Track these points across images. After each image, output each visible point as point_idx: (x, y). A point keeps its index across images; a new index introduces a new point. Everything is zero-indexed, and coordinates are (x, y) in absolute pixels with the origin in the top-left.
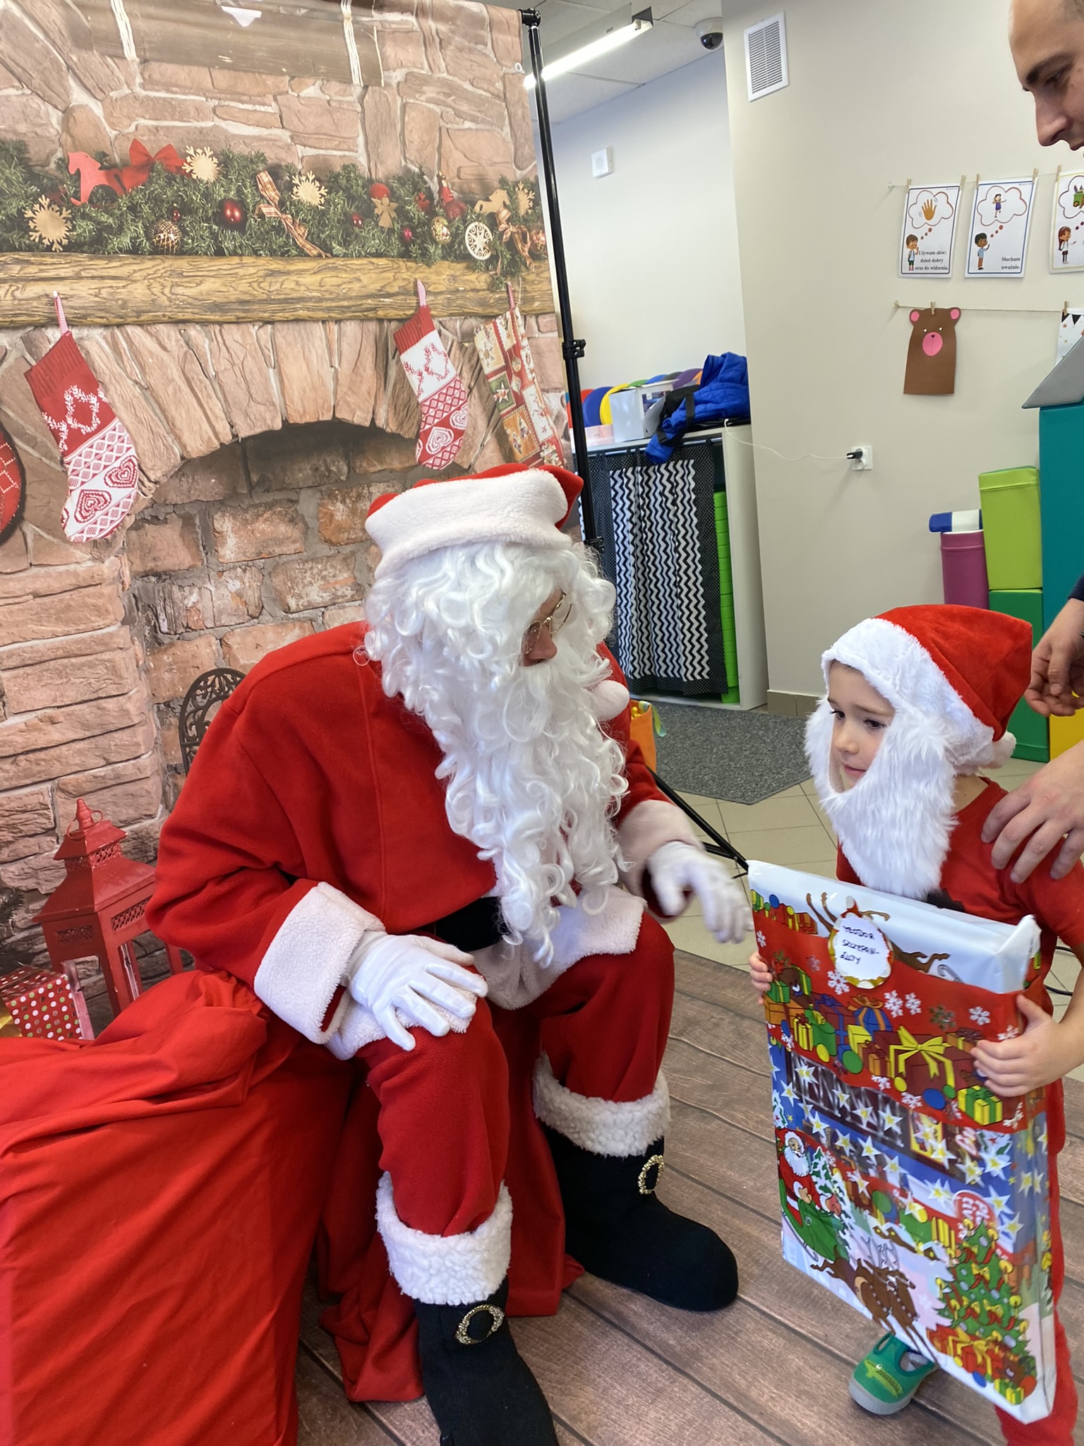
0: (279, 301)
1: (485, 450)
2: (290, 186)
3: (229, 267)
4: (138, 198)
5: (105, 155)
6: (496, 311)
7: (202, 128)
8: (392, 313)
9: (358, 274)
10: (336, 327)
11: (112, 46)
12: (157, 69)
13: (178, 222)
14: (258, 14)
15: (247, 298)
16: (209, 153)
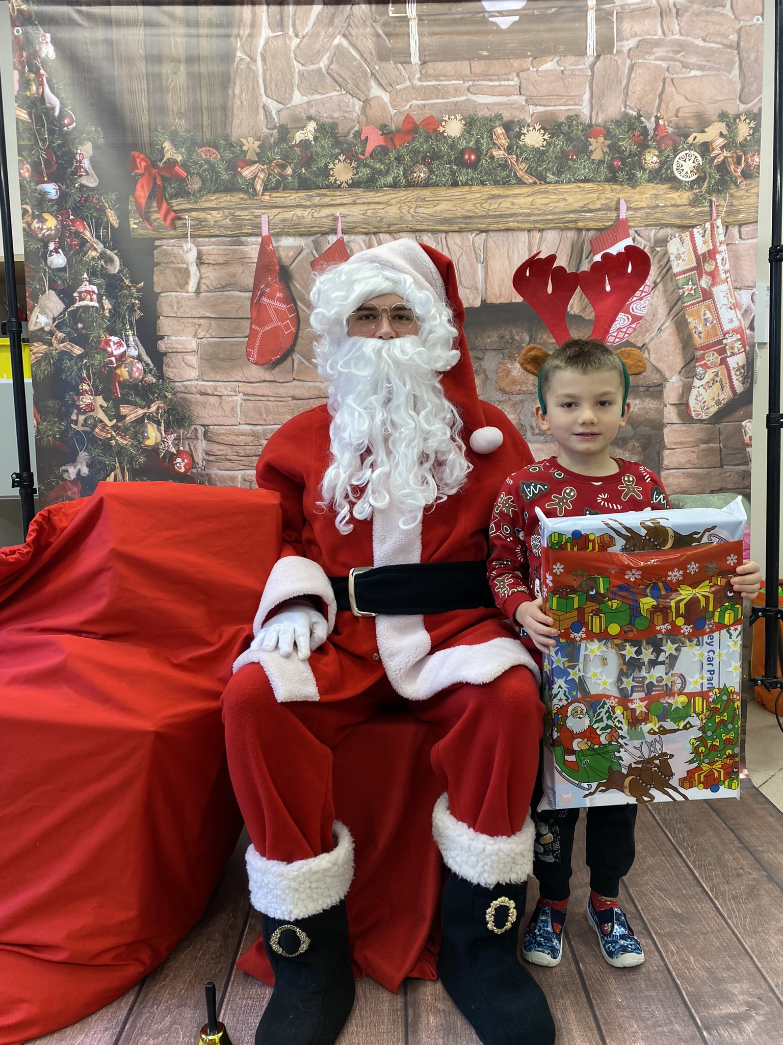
0: (495, 216)
1: (661, 333)
2: (519, 135)
3: (460, 193)
4: (403, 151)
5: (386, 126)
6: (695, 222)
7: (457, 102)
8: (592, 224)
9: (565, 196)
10: (538, 235)
11: (404, 56)
12: (431, 68)
13: (428, 165)
14: (517, 18)
15: (470, 214)
16: (459, 117)
